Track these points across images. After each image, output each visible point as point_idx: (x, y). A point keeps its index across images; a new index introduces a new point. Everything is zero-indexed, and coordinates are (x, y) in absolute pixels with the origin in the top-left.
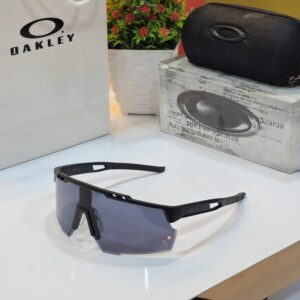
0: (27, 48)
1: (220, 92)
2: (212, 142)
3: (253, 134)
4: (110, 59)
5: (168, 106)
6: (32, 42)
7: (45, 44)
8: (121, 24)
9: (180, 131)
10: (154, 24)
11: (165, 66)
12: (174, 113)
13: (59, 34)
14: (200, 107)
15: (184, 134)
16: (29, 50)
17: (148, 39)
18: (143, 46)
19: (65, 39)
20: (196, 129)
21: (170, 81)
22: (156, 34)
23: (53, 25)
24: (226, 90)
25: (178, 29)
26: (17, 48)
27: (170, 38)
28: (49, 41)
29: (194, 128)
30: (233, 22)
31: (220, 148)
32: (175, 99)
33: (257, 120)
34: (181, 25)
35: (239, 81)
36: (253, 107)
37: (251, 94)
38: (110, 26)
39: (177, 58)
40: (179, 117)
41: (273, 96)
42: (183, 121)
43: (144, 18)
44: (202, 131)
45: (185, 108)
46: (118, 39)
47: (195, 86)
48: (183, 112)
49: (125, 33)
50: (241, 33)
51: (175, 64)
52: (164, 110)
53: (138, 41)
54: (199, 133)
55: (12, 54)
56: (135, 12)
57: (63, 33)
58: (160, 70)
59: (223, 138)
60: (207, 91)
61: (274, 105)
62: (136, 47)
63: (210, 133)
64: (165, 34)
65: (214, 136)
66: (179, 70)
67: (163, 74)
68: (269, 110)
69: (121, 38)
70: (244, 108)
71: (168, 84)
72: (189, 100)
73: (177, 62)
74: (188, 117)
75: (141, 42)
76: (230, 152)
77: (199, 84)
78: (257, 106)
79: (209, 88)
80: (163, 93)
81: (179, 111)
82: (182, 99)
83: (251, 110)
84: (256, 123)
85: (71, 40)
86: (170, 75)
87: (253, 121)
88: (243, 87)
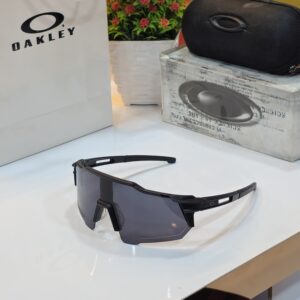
0: (28, 43)
1: (221, 82)
2: (214, 132)
3: (256, 123)
4: (111, 51)
7: (46, 39)
8: (121, 16)
9: (182, 121)
10: (154, 14)
11: (166, 57)
14: (202, 97)
15: (187, 124)
16: (30, 45)
17: (149, 29)
18: (143, 37)
20: (198, 119)
21: (171, 72)
22: (156, 25)
24: (227, 79)
25: (178, 19)
27: (170, 28)
28: (50, 35)
29: (196, 118)
30: (233, 12)
31: (222, 138)
33: (259, 109)
34: (181, 15)
35: (240, 71)
36: (254, 97)
37: (252, 84)
38: (110, 17)
40: (181, 107)
41: (274, 86)
44: (205, 121)
45: (187, 99)
47: (196, 76)
48: (185, 102)
49: (126, 24)
51: (176, 55)
52: (166, 101)
53: (138, 32)
54: (201, 123)
55: (14, 49)
58: (161, 60)
59: (225, 128)
60: (209, 81)
61: (275, 94)
63: (213, 123)
64: (165, 25)
65: (216, 125)
66: (180, 60)
67: (164, 64)
69: (122, 30)
70: (246, 98)
71: (170, 75)
74: (190, 107)
76: (232, 141)
79: (210, 78)
82: (183, 89)
83: (252, 99)
84: (258, 112)
85: (71, 34)
87: (255, 111)
88: (244, 76)
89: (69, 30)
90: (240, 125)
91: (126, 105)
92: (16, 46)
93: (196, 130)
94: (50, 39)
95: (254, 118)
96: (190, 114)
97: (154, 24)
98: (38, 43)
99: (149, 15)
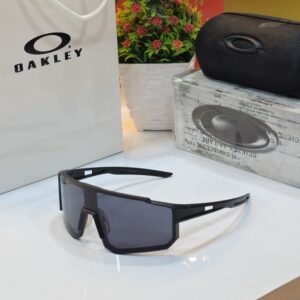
5: (183, 122)
6: (37, 59)
12: (189, 128)
13: (65, 49)
19: (73, 54)
23: (59, 40)
26: (21, 66)
32: (190, 114)
39: (192, 71)
42: (198, 137)
43: (156, 30)
46: (130, 53)
50: (256, 43)
56: (147, 25)
57: (70, 48)
62: (149, 61)
68: (287, 123)
72: (204, 115)
73: (192, 75)
75: (154, 55)
77: (215, 98)
78: (275, 120)
80: (177, 108)
81: (195, 127)
86: (184, 89)
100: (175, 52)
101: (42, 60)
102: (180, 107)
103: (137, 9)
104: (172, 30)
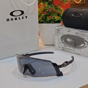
89: (26, 17)
90: (81, 48)
91: (44, 45)
92: (8, 20)
93: (66, 51)
94: (19, 19)
95: (85, 46)
96: (64, 46)
97: (53, 17)
98: (15, 20)
99: (52, 15)
100: (56, 19)
101: (15, 18)
102: (57, 36)
103: (44, 6)
104: (55, 13)
